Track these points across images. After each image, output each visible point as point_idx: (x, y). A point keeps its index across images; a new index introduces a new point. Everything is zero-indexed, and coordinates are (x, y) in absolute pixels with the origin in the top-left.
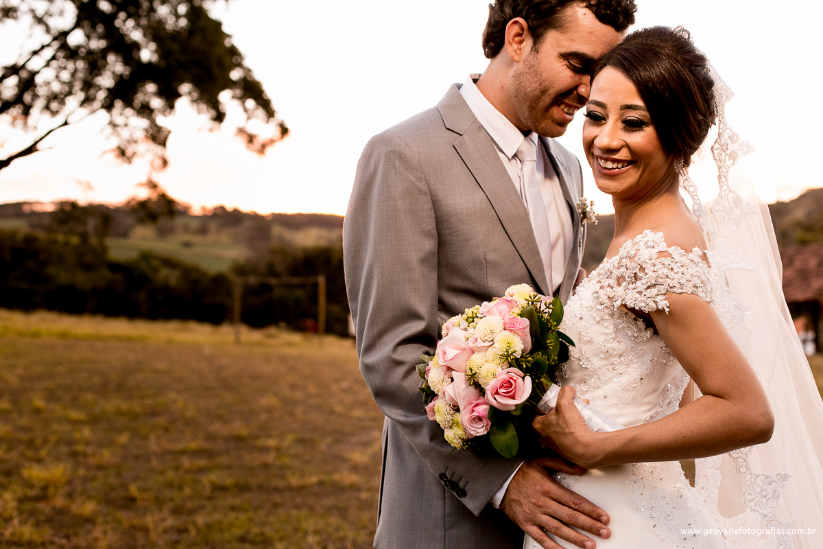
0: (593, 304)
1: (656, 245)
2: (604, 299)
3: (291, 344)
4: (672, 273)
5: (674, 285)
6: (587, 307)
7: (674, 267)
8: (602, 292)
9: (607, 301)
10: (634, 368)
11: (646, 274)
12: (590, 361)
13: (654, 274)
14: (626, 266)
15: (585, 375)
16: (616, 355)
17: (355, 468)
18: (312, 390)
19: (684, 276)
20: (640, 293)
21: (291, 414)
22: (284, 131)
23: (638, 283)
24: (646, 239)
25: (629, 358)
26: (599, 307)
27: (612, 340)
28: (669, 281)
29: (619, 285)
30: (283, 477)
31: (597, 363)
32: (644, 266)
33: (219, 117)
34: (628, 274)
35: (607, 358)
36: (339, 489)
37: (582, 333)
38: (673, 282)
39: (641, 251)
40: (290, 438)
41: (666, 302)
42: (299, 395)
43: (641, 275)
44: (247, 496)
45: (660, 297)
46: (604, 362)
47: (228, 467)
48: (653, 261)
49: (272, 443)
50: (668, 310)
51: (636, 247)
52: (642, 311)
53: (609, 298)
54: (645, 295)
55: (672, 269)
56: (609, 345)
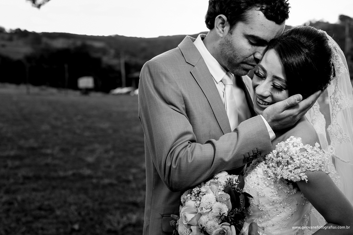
0: (265, 177)
1: (298, 145)
2: (271, 174)
3: (52, 94)
4: (308, 160)
5: (310, 167)
6: (261, 178)
7: (309, 157)
8: (270, 171)
9: (273, 175)
10: (288, 209)
11: (294, 161)
12: (264, 207)
13: (298, 161)
14: (282, 157)
15: (261, 213)
16: (278, 203)
17: (89, 165)
18: (65, 120)
19: (314, 161)
20: (291, 171)
21: (56, 134)
23: (289, 166)
24: (292, 142)
25: (285, 204)
26: (269, 179)
27: (276, 195)
28: (307, 165)
29: (278, 166)
30: (56, 171)
31: (268, 207)
32: (293, 157)
34: (284, 161)
35: (273, 205)
36: (82, 177)
37: (259, 192)
38: (309, 165)
39: (290, 149)
40: (57, 149)
41: (306, 176)
42: (59, 123)
43: (291, 162)
44: (40, 182)
45: (302, 174)
46: (272, 207)
47: (29, 166)
48: (298, 154)
49: (49, 151)
50: (307, 180)
51: (287, 146)
52: (292, 181)
53: (274, 173)
54: (294, 173)
55: (308, 158)
56: (274, 198)
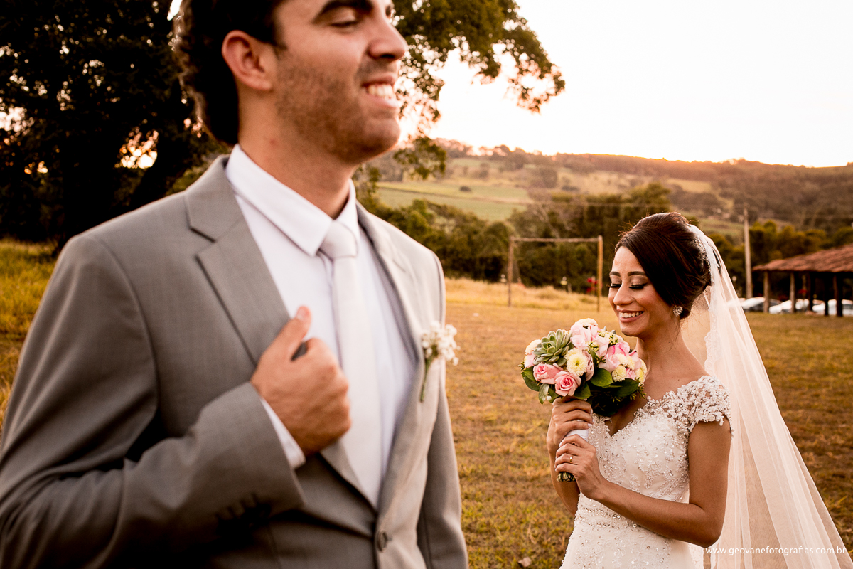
22: (560, 85)
33: (492, 70)
